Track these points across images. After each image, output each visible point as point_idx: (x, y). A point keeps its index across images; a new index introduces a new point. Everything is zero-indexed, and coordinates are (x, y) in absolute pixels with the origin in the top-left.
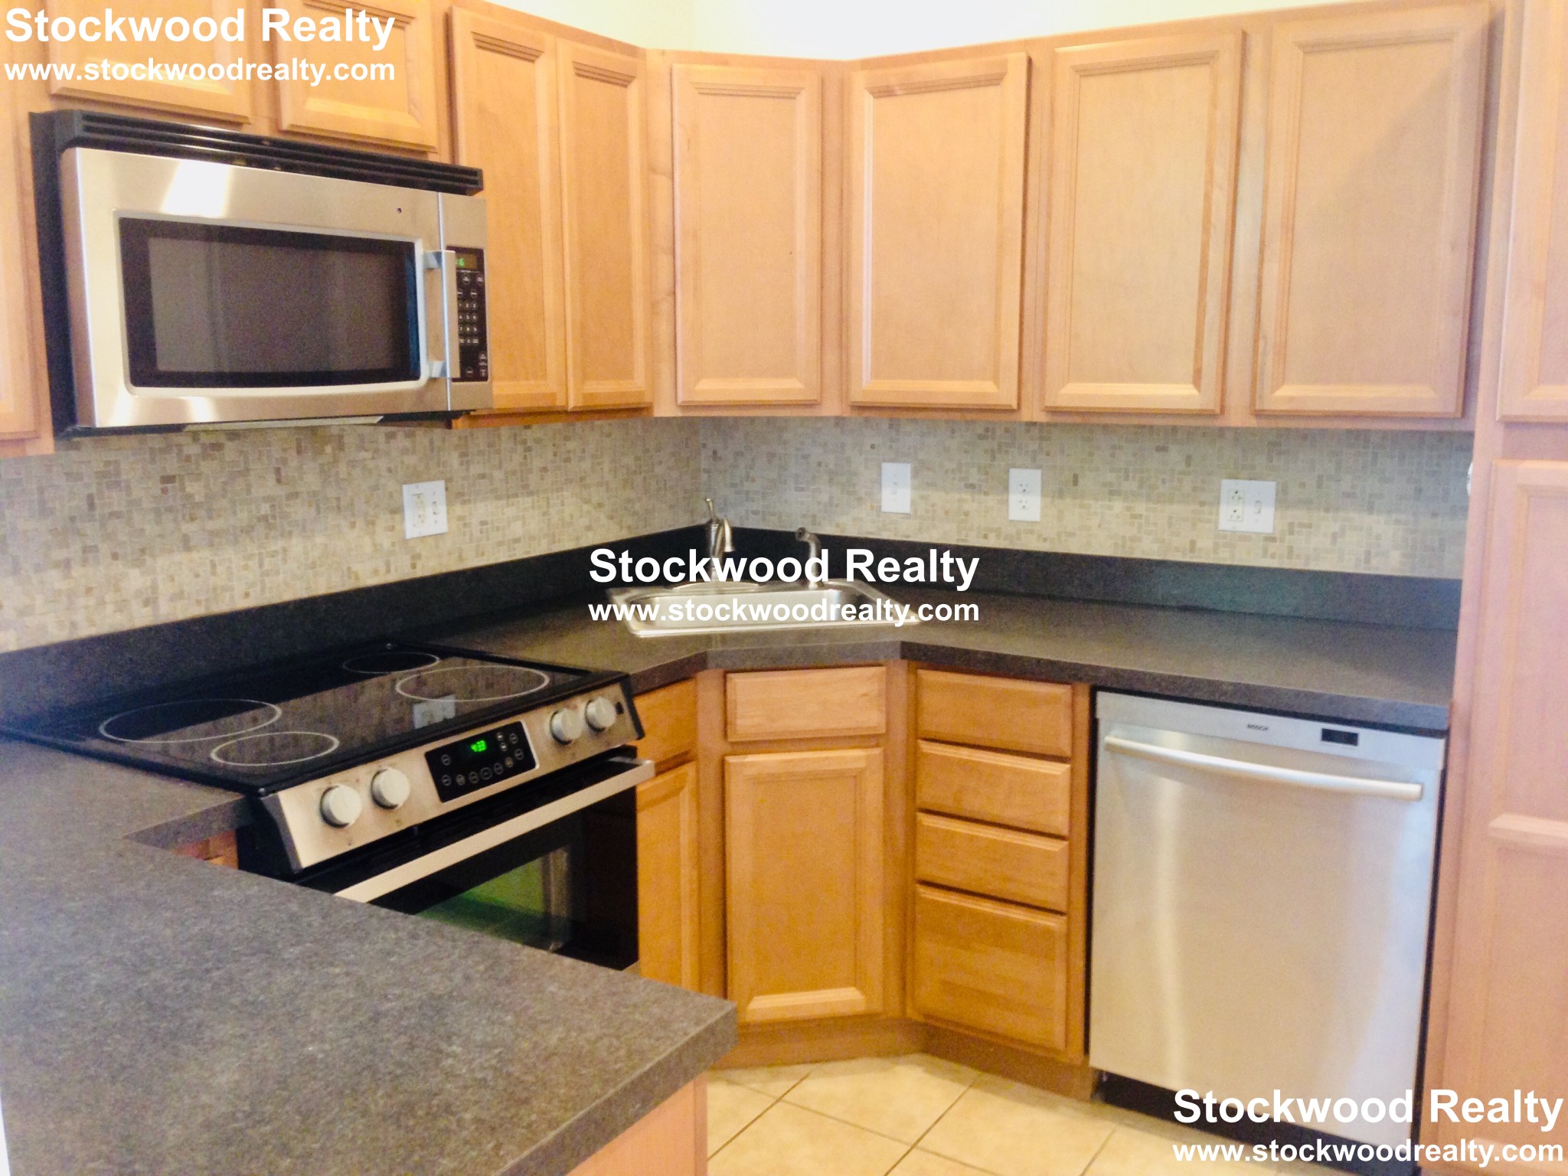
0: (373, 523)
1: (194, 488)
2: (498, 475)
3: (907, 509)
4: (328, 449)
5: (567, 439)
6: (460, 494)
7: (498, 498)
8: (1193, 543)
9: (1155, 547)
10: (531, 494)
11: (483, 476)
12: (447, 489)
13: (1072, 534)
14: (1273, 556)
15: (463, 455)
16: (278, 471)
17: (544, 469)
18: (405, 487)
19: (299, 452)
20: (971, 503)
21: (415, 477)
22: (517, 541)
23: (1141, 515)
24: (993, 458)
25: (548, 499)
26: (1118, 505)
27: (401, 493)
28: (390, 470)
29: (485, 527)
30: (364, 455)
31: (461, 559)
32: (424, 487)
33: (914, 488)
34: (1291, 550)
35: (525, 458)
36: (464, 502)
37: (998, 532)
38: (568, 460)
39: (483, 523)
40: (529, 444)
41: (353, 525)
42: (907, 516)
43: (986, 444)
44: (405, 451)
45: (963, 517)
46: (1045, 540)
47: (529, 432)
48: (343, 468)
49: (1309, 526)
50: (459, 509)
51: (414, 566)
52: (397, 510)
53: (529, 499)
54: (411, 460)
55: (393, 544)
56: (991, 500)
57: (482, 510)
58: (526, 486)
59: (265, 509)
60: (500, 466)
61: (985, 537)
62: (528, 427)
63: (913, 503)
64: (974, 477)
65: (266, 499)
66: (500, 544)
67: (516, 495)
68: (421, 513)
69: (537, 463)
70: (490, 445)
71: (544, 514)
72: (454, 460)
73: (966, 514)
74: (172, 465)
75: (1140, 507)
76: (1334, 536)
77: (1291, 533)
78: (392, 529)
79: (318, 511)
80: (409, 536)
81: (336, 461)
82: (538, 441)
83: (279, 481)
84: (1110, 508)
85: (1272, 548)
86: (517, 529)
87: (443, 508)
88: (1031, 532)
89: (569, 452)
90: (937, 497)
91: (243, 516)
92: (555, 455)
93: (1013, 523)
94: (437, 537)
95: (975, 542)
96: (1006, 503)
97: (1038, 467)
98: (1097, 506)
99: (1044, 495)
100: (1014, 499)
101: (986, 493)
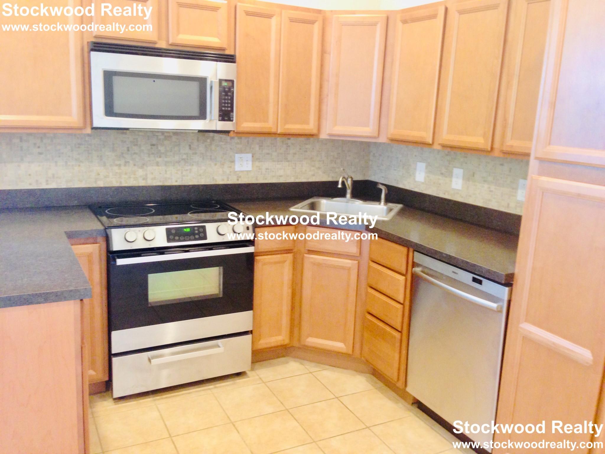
0: (223, 165)
1: (162, 149)
2: (275, 154)
3: (423, 180)
4: (209, 141)
6: (258, 159)
7: (274, 161)
8: (508, 204)
9: (496, 204)
10: (288, 161)
11: (268, 154)
12: (253, 156)
13: (470, 196)
15: (260, 146)
16: (190, 146)
17: (295, 154)
18: (236, 155)
19: (198, 140)
20: (442, 180)
21: (241, 152)
22: (281, 176)
23: (493, 191)
24: (449, 163)
25: (295, 163)
26: (486, 186)
27: (235, 157)
28: (231, 149)
29: (267, 170)
30: (221, 143)
31: (257, 179)
32: (243, 155)
33: (426, 173)
35: (287, 149)
36: (260, 162)
37: (448, 192)
38: (306, 151)
39: (267, 169)
40: (289, 145)
41: (216, 165)
42: (423, 183)
43: (448, 158)
44: (237, 143)
46: (462, 197)
47: (289, 141)
48: (213, 147)
50: (257, 164)
51: (238, 180)
52: (233, 162)
53: (287, 163)
54: (239, 146)
55: (230, 172)
56: (447, 180)
57: (267, 165)
58: (287, 159)
59: (185, 157)
60: (276, 151)
61: (445, 194)
62: (289, 139)
63: (425, 178)
64: (443, 170)
65: (185, 154)
66: (273, 176)
67: (281, 161)
68: (241, 163)
69: (292, 151)
70: (272, 144)
71: (293, 168)
72: (257, 147)
73: (440, 184)
74: (154, 141)
75: (493, 188)
78: (231, 167)
79: (203, 159)
80: (236, 170)
81: (211, 144)
82: (292, 144)
83: (190, 149)
84: (483, 186)
86: (281, 172)
87: (250, 163)
88: (458, 193)
89: (307, 149)
90: (432, 176)
91: (177, 158)
92: (300, 149)
93: (453, 189)
94: (248, 171)
95: (441, 195)
96: (451, 181)
97: (463, 168)
98: (479, 185)
99: (463, 179)
100: (454, 180)
101: (446, 177)
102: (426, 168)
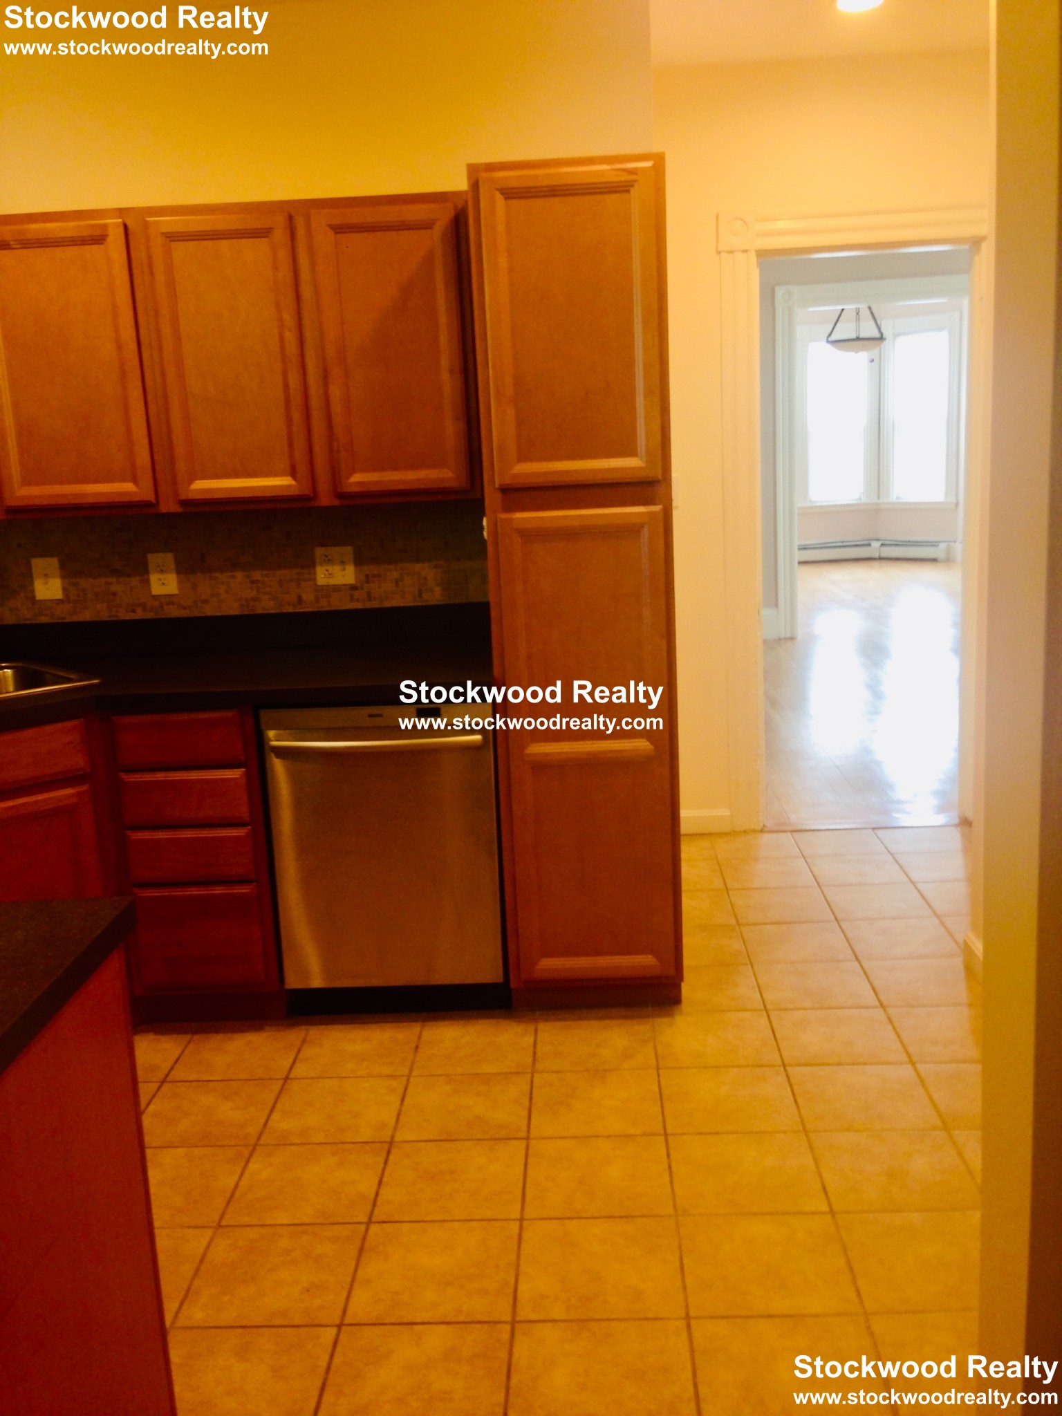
3: (58, 594)
8: (300, 597)
9: (272, 603)
13: (205, 601)
14: (358, 600)
20: (117, 586)
23: (258, 580)
24: (130, 546)
26: (240, 575)
33: (63, 577)
34: (369, 594)
37: (143, 606)
42: (59, 601)
43: (125, 535)
45: (111, 597)
46: (184, 608)
49: (379, 576)
56: (135, 581)
61: (134, 611)
63: (64, 589)
64: (117, 563)
73: (114, 594)
75: (257, 575)
76: (397, 582)
77: (368, 582)
84: (234, 577)
85: (356, 594)
88: (172, 603)
90: (85, 583)
93: (156, 597)
95: (127, 616)
96: (148, 582)
97: (170, 551)
98: (223, 577)
99: (178, 572)
100: (154, 578)
101: (129, 576)
102: (62, 566)
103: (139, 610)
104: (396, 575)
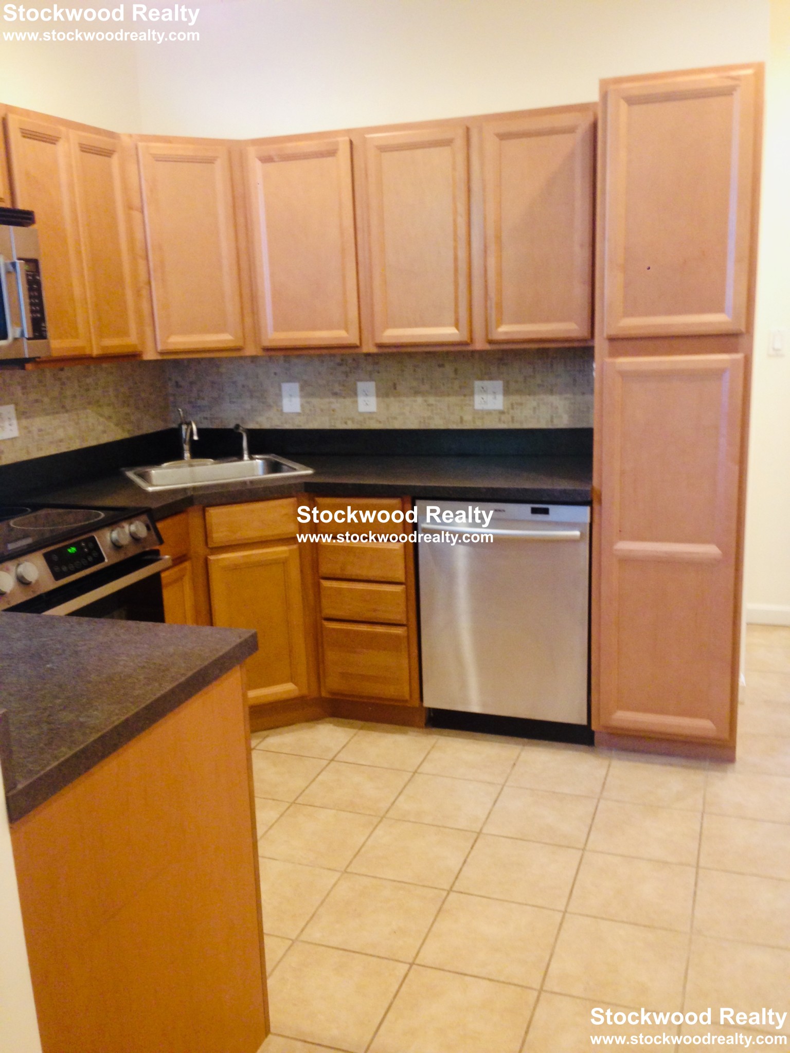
2: (46, 400)
3: (298, 409)
5: (86, 376)
6: (24, 413)
7: (48, 414)
8: (461, 418)
9: (442, 422)
10: (67, 411)
11: (37, 401)
12: (16, 410)
13: (395, 418)
14: (504, 422)
15: (24, 388)
17: (74, 396)
20: (337, 404)
22: (61, 441)
23: (433, 404)
24: (347, 376)
25: (78, 414)
26: (419, 399)
29: (41, 433)
31: (28, 452)
32: (2, 409)
33: (302, 397)
34: (513, 418)
35: (62, 389)
36: (27, 418)
37: (353, 420)
38: (87, 390)
39: (40, 430)
40: (63, 380)
42: (299, 414)
43: (343, 368)
45: (332, 412)
46: (380, 422)
47: (62, 373)
49: (521, 404)
50: (24, 422)
53: (67, 415)
56: (348, 401)
57: (39, 422)
58: (63, 407)
60: (47, 394)
61: (346, 423)
62: (62, 370)
63: (302, 406)
64: (337, 388)
66: (52, 443)
67: (58, 413)
68: (2, 425)
69: (69, 393)
70: (40, 381)
71: (76, 424)
72: (18, 392)
73: (333, 410)
75: (432, 400)
76: (534, 408)
77: (513, 408)
82: (68, 378)
85: (503, 417)
86: (61, 434)
87: (15, 422)
88: (371, 418)
89: (88, 385)
90: (316, 401)
92: (80, 387)
93: (361, 414)
94: (13, 439)
95: (340, 426)
96: (356, 402)
97: (373, 380)
98: (407, 400)
99: (377, 396)
100: (361, 400)
101: (344, 398)
102: (302, 389)
103: (349, 422)
104: (534, 404)
